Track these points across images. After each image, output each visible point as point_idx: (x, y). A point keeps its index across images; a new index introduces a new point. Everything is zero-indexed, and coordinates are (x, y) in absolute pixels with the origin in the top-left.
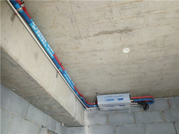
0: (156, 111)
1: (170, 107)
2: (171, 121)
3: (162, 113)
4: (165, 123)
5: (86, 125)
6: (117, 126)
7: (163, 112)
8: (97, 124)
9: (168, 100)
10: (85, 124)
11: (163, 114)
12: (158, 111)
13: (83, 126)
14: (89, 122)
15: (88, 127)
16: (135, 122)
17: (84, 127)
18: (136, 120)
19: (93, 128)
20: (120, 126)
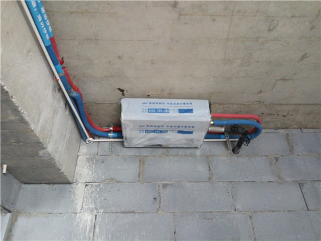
0: (261, 156)
1: (291, 151)
2: (294, 179)
3: (275, 161)
4: (280, 183)
5: (80, 181)
6: (165, 186)
7: (277, 159)
8: (112, 179)
9: (288, 134)
10: (76, 177)
11: (277, 164)
12: (266, 156)
13: (70, 183)
14: (91, 173)
15: (86, 185)
16: (210, 179)
17: (74, 185)
18: (212, 174)
19: (98, 189)
20: (171, 185)
